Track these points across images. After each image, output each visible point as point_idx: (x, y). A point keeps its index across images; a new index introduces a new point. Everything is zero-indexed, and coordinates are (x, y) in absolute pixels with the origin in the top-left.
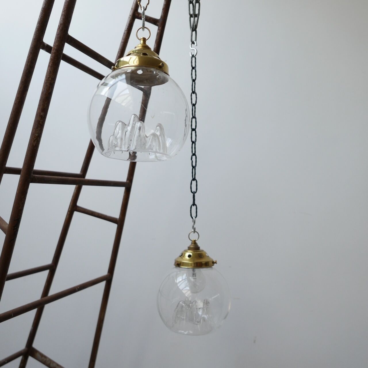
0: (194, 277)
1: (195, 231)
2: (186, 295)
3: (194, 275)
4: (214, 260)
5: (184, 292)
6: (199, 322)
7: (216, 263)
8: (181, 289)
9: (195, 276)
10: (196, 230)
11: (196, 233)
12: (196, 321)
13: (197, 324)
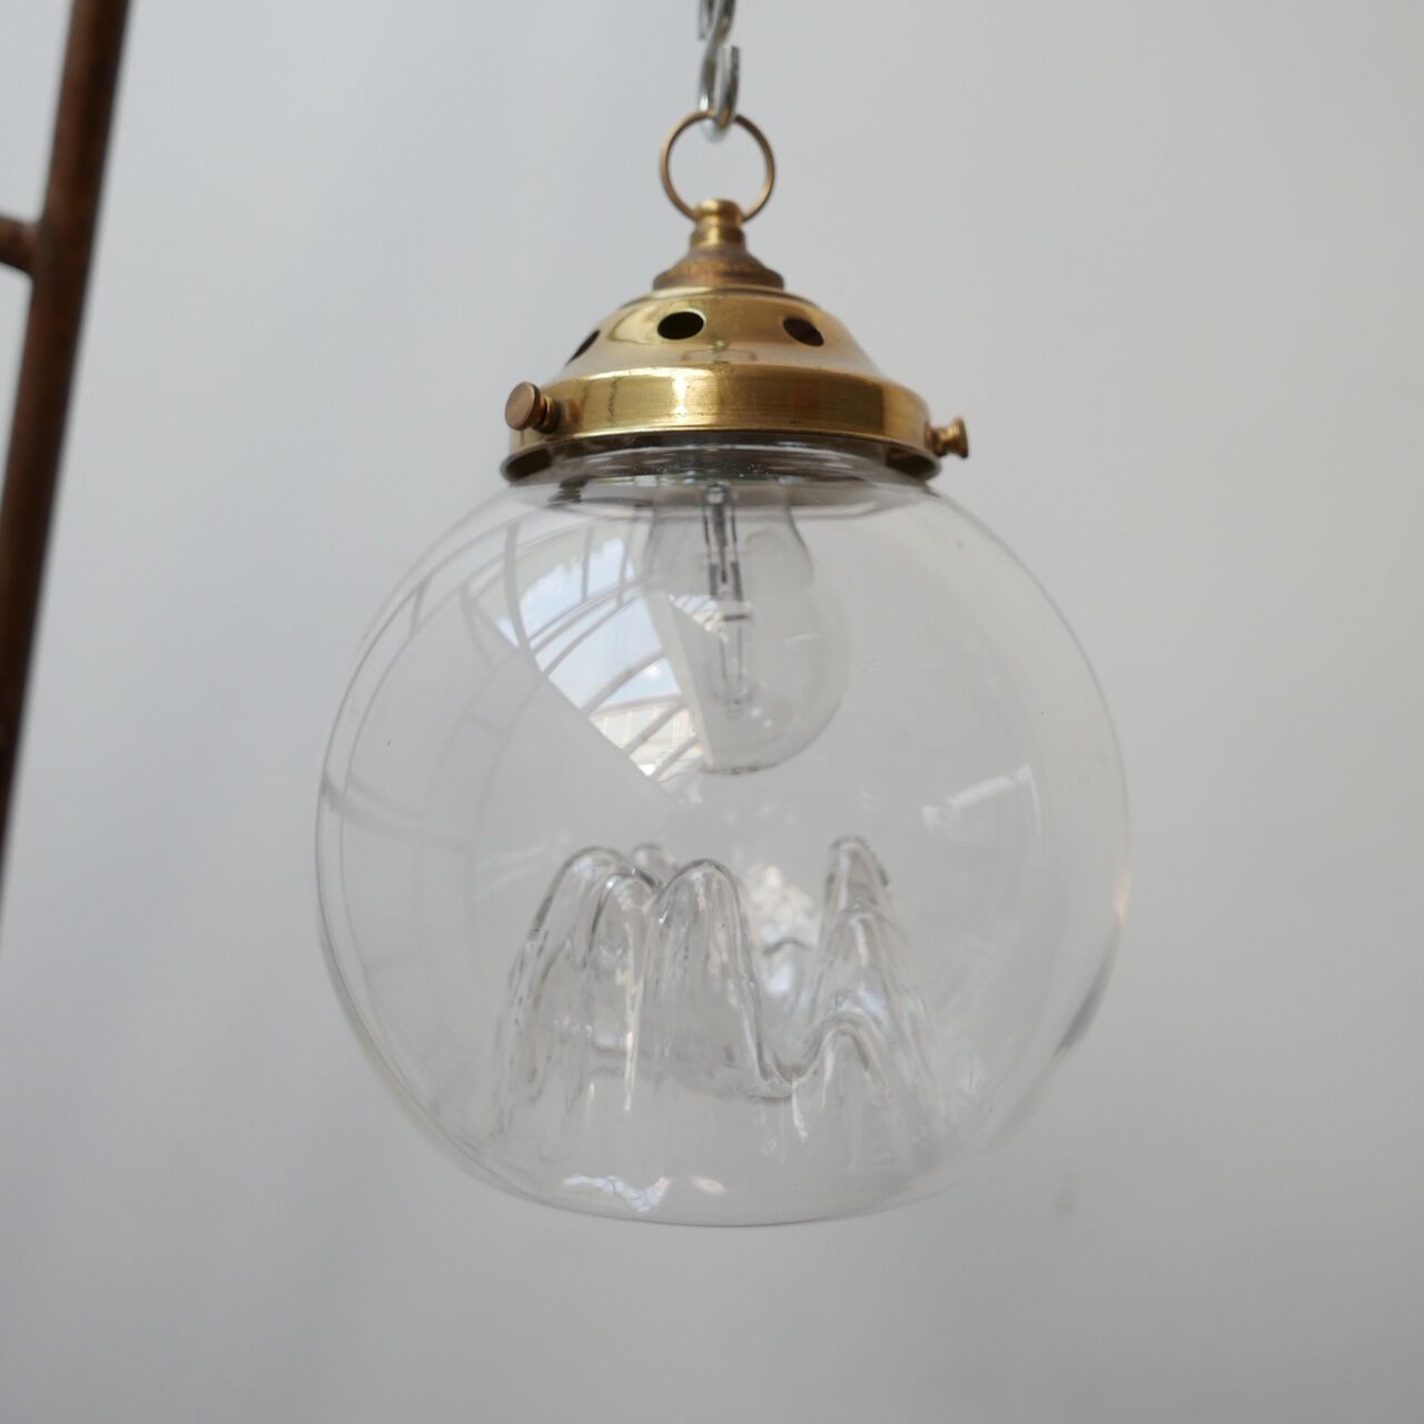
0: (733, 607)
1: (727, 115)
2: (648, 770)
3: (724, 578)
4: (942, 420)
5: (617, 728)
6: (798, 1071)
7: (959, 446)
8: (579, 698)
9: (738, 593)
10: (743, 107)
11: (736, 131)
12: (768, 1059)
13: (770, 1100)
